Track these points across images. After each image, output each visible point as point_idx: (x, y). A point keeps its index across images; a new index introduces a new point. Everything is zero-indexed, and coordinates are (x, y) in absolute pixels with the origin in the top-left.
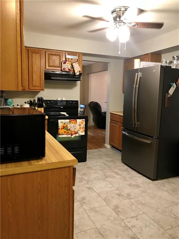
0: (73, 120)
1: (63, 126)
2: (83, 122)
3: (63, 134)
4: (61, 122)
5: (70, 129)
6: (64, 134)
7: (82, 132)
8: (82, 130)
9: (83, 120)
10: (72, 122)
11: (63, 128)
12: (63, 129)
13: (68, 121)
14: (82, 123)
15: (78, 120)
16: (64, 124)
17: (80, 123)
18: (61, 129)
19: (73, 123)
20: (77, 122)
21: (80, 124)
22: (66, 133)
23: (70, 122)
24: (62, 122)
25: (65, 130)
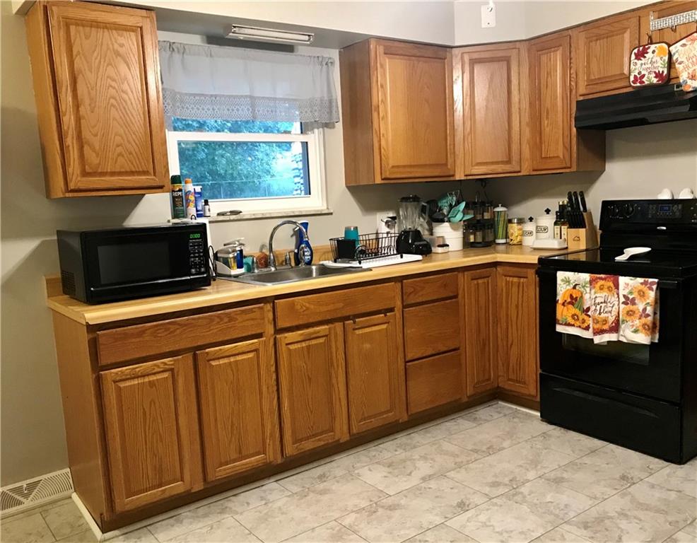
0: (603, 276)
1: (571, 296)
2: (645, 288)
3: (569, 325)
4: (562, 280)
5: (588, 309)
6: (573, 325)
7: (636, 331)
8: (637, 323)
9: (645, 283)
10: (601, 282)
11: (569, 303)
12: (570, 306)
13: (586, 277)
14: (642, 294)
15: (623, 280)
16: (574, 288)
17: (631, 293)
18: (563, 304)
19: (601, 289)
20: (617, 286)
21: (631, 297)
22: (578, 323)
23: (591, 282)
24: (567, 281)
25: (577, 311)
